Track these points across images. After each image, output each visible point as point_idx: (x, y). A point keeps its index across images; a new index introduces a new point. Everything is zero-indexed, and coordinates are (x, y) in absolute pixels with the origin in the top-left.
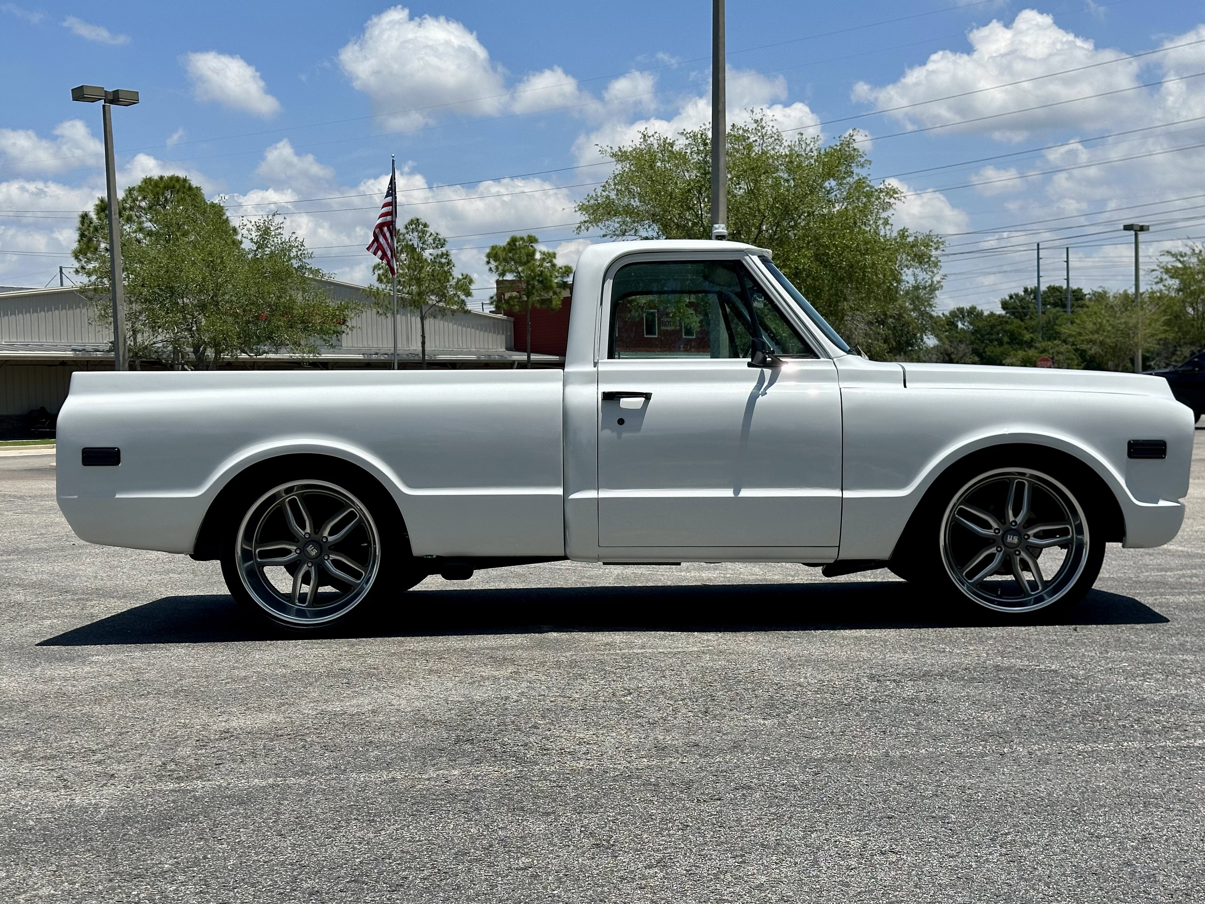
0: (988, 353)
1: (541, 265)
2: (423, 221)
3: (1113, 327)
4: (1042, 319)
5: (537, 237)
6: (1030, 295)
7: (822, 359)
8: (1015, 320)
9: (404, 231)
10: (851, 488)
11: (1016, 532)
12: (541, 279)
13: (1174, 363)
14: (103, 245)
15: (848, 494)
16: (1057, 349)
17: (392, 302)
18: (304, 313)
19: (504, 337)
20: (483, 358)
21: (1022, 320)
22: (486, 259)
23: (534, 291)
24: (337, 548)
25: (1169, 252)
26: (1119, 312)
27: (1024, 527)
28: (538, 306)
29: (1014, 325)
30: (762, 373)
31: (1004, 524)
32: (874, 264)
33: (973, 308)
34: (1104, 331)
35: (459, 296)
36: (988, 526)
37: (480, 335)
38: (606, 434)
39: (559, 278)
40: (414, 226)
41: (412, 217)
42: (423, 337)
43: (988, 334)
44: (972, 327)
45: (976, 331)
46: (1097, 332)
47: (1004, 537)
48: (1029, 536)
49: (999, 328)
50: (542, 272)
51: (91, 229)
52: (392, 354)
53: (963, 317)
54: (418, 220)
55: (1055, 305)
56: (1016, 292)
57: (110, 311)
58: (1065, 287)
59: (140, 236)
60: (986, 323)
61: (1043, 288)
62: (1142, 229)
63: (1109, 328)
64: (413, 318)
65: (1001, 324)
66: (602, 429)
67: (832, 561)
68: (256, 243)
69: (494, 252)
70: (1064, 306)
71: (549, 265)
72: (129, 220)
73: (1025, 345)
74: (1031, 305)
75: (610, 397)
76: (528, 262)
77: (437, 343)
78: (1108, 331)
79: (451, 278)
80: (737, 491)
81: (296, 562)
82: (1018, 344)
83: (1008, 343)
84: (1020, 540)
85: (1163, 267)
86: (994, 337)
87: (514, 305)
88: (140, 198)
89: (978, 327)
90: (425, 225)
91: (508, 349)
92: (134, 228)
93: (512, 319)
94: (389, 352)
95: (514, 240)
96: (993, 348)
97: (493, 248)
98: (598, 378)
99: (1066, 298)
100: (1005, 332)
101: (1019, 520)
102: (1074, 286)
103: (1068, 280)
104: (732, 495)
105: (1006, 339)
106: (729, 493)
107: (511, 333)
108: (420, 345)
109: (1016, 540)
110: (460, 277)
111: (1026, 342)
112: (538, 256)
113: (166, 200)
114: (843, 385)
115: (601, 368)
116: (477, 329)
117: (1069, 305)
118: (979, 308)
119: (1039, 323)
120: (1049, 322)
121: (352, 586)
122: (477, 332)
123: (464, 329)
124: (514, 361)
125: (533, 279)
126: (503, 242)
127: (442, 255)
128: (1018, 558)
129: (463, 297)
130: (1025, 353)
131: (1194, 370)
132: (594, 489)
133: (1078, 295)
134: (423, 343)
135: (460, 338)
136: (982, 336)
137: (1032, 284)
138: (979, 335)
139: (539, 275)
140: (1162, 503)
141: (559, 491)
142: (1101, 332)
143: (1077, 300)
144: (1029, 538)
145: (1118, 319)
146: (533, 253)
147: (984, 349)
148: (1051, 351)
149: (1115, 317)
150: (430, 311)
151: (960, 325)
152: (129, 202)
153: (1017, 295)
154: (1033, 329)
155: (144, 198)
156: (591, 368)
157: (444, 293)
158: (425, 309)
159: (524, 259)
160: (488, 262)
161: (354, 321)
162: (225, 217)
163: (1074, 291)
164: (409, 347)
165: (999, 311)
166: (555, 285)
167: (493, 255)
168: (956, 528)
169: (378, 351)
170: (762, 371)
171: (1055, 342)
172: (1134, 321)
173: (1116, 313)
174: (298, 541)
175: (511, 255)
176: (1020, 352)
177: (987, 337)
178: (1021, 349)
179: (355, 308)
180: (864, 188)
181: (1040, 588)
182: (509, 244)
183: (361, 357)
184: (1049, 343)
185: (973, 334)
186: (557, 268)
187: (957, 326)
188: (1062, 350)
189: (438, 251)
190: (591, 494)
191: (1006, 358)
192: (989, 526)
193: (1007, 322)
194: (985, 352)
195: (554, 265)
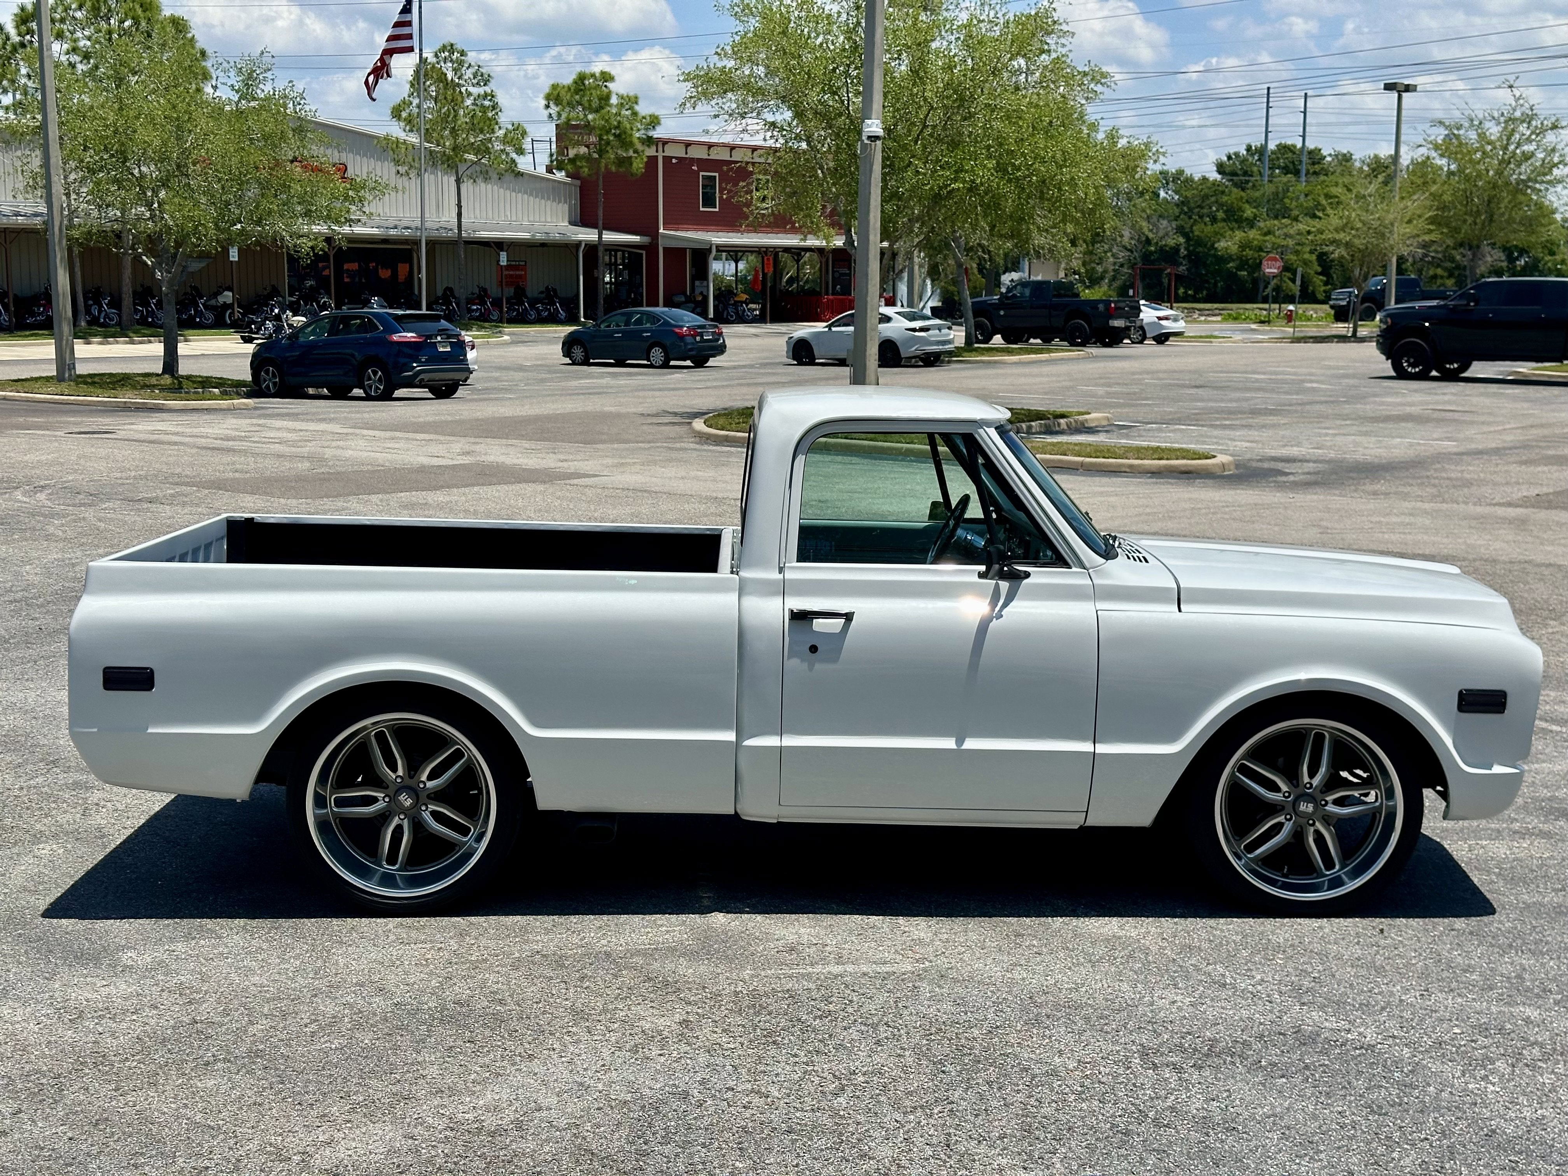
0: (1196, 233)
1: (618, 114)
2: (459, 47)
3: (1364, 224)
4: (1269, 189)
5: (613, 73)
6: (1253, 155)
7: (1074, 569)
8: (1235, 190)
9: (434, 60)
10: (1106, 740)
11: (1311, 798)
12: (618, 132)
13: (1432, 254)
14: (24, 71)
15: (1101, 748)
16: (1285, 230)
17: (417, 159)
18: (306, 193)
19: (566, 207)
20: (538, 236)
21: (1243, 190)
22: (544, 102)
23: (608, 148)
24: (438, 796)
25: (1441, 123)
26: (1372, 205)
27: (1322, 792)
28: (613, 169)
29: (1234, 196)
30: (997, 586)
31: (1297, 786)
32: (1073, 179)
33: (1181, 172)
34: (1352, 229)
35: (508, 154)
36: (1275, 788)
37: (534, 202)
38: (793, 664)
39: (643, 132)
40: (447, 54)
41: (446, 40)
42: (460, 207)
43: (1199, 206)
44: (1177, 197)
45: (1183, 202)
46: (1343, 229)
47: (1295, 804)
48: (1327, 803)
49: (1213, 199)
50: (619, 122)
51: (8, 48)
52: (417, 228)
53: (1167, 183)
54: (452, 45)
55: (1286, 170)
56: (1236, 150)
57: (41, 182)
58: (1299, 145)
59: (75, 58)
60: (1195, 192)
61: (1272, 146)
62: (1408, 88)
63: (1359, 225)
64: (445, 178)
65: (1215, 195)
66: (789, 658)
67: (1076, 827)
68: (237, 92)
69: (555, 93)
70: (1297, 173)
71: (628, 113)
72: (60, 36)
73: (1244, 224)
74: (1255, 169)
75: (801, 617)
76: (602, 108)
77: (478, 212)
78: (1357, 230)
79: (497, 127)
80: (960, 742)
81: (384, 814)
82: (1236, 221)
83: (1224, 220)
84: (1316, 808)
85: (1431, 142)
86: (1205, 211)
87: (581, 167)
88: (73, 6)
89: (1186, 197)
90: (463, 53)
91: (572, 223)
92: (65, 46)
93: (578, 182)
94: (413, 225)
95: (581, 78)
96: (1203, 226)
97: (554, 87)
98: (783, 589)
99: (1301, 161)
100: (1221, 205)
101: (1316, 781)
102: (1311, 145)
103: (1304, 137)
104: (955, 747)
105: (1220, 215)
106: (949, 743)
107: (575, 201)
108: (454, 214)
109: (1310, 808)
110: (510, 127)
111: (1247, 219)
112: (614, 100)
113: (109, 10)
114: (1099, 605)
115: (789, 575)
116: (531, 195)
117: (1304, 172)
118: (1188, 172)
119: (1264, 195)
120: (1277, 194)
121: (456, 845)
122: (531, 198)
123: (514, 194)
124: (580, 242)
125: (608, 132)
126: (568, 79)
127: (486, 95)
128: (1312, 829)
129: (514, 155)
130: (1243, 234)
131: (1468, 304)
132: (775, 734)
133: (1315, 156)
134: (459, 215)
135: (508, 206)
136: (1190, 209)
137: (1257, 141)
138: (1185, 209)
139: (616, 128)
140: (1498, 769)
141: (730, 736)
142: (1347, 230)
143: (1314, 164)
144: (1326, 804)
145: (1372, 214)
146: (608, 97)
147: (1192, 226)
148: (1277, 233)
149: (1367, 211)
150: (468, 172)
151: (1162, 194)
152: (60, 10)
153: (1237, 154)
154: (1254, 203)
155: (80, 8)
156: (776, 576)
157: (488, 148)
158: (462, 168)
159: (595, 103)
160: (547, 107)
161: (373, 204)
162: (189, 35)
163: (1310, 152)
164: (439, 217)
165: (1214, 176)
166: (636, 141)
167: (554, 96)
168: (1235, 790)
169: (397, 223)
170: (997, 584)
171: (1284, 221)
172: (1391, 216)
173: (1368, 205)
174: (387, 787)
175: (577, 97)
176: (1237, 232)
177: (1196, 210)
178: (1239, 228)
179: (374, 188)
180: (1062, 69)
181: (1337, 867)
182: (575, 82)
183: (375, 231)
184: (1276, 222)
185: (1177, 205)
186: (640, 117)
187: (1158, 195)
188: (1292, 232)
189: (481, 90)
190: (772, 741)
191: (1219, 241)
192: (1277, 789)
193: (1223, 192)
194: (1192, 232)
195: (635, 114)
